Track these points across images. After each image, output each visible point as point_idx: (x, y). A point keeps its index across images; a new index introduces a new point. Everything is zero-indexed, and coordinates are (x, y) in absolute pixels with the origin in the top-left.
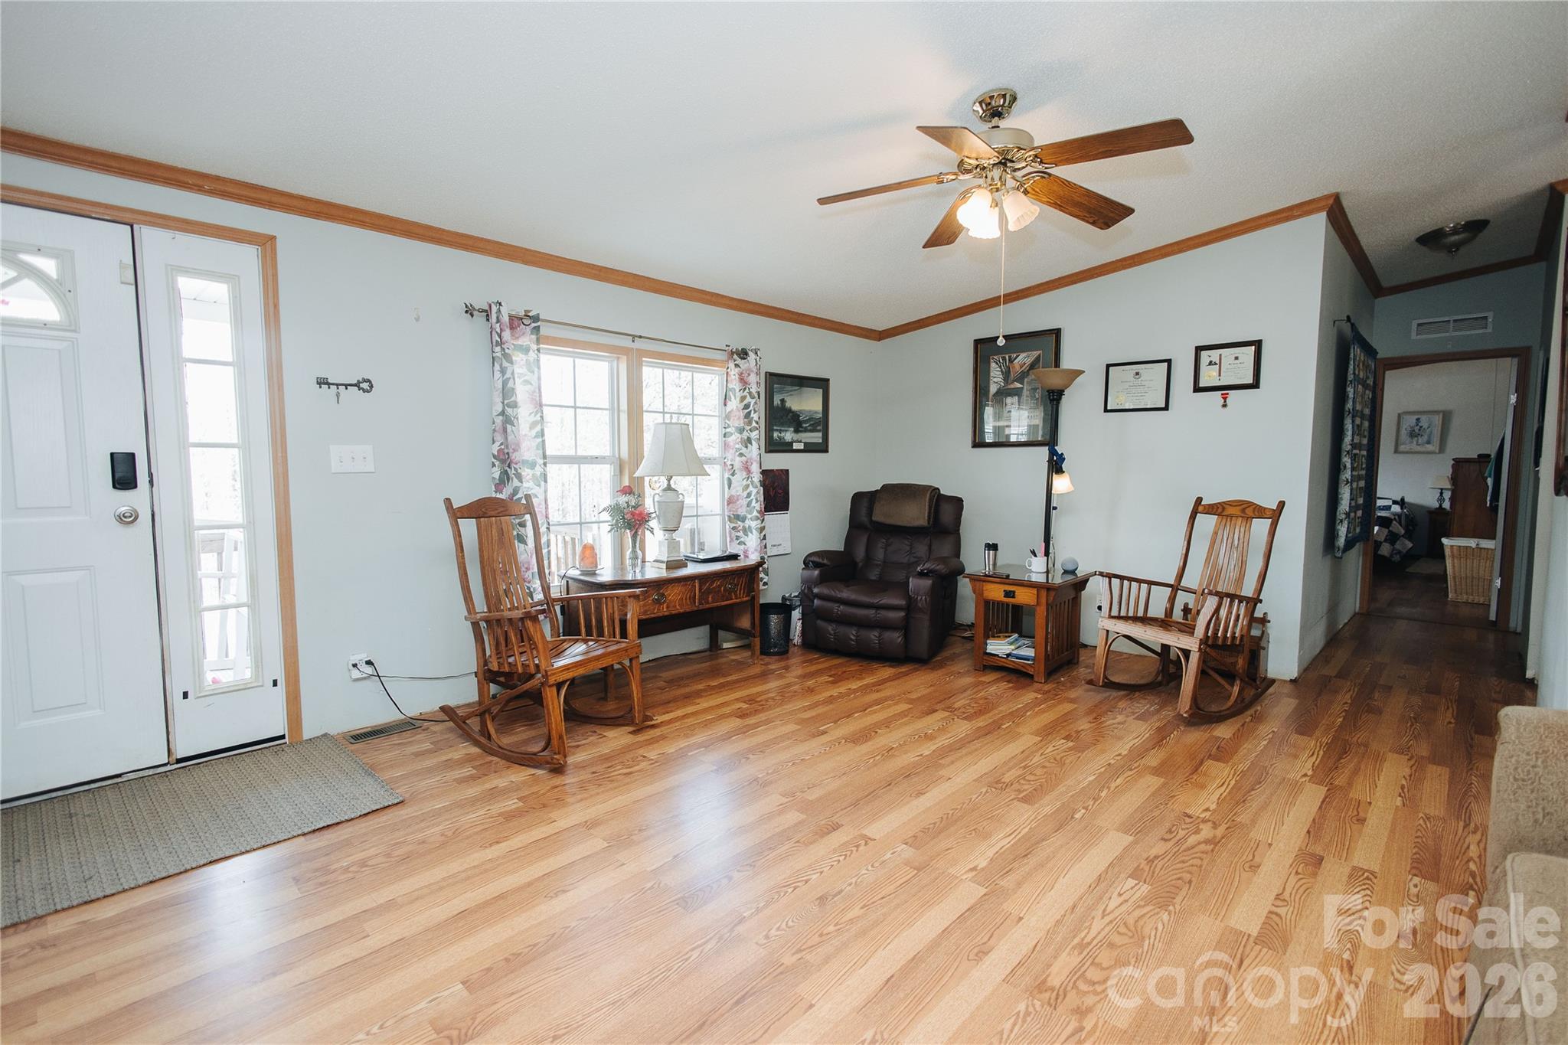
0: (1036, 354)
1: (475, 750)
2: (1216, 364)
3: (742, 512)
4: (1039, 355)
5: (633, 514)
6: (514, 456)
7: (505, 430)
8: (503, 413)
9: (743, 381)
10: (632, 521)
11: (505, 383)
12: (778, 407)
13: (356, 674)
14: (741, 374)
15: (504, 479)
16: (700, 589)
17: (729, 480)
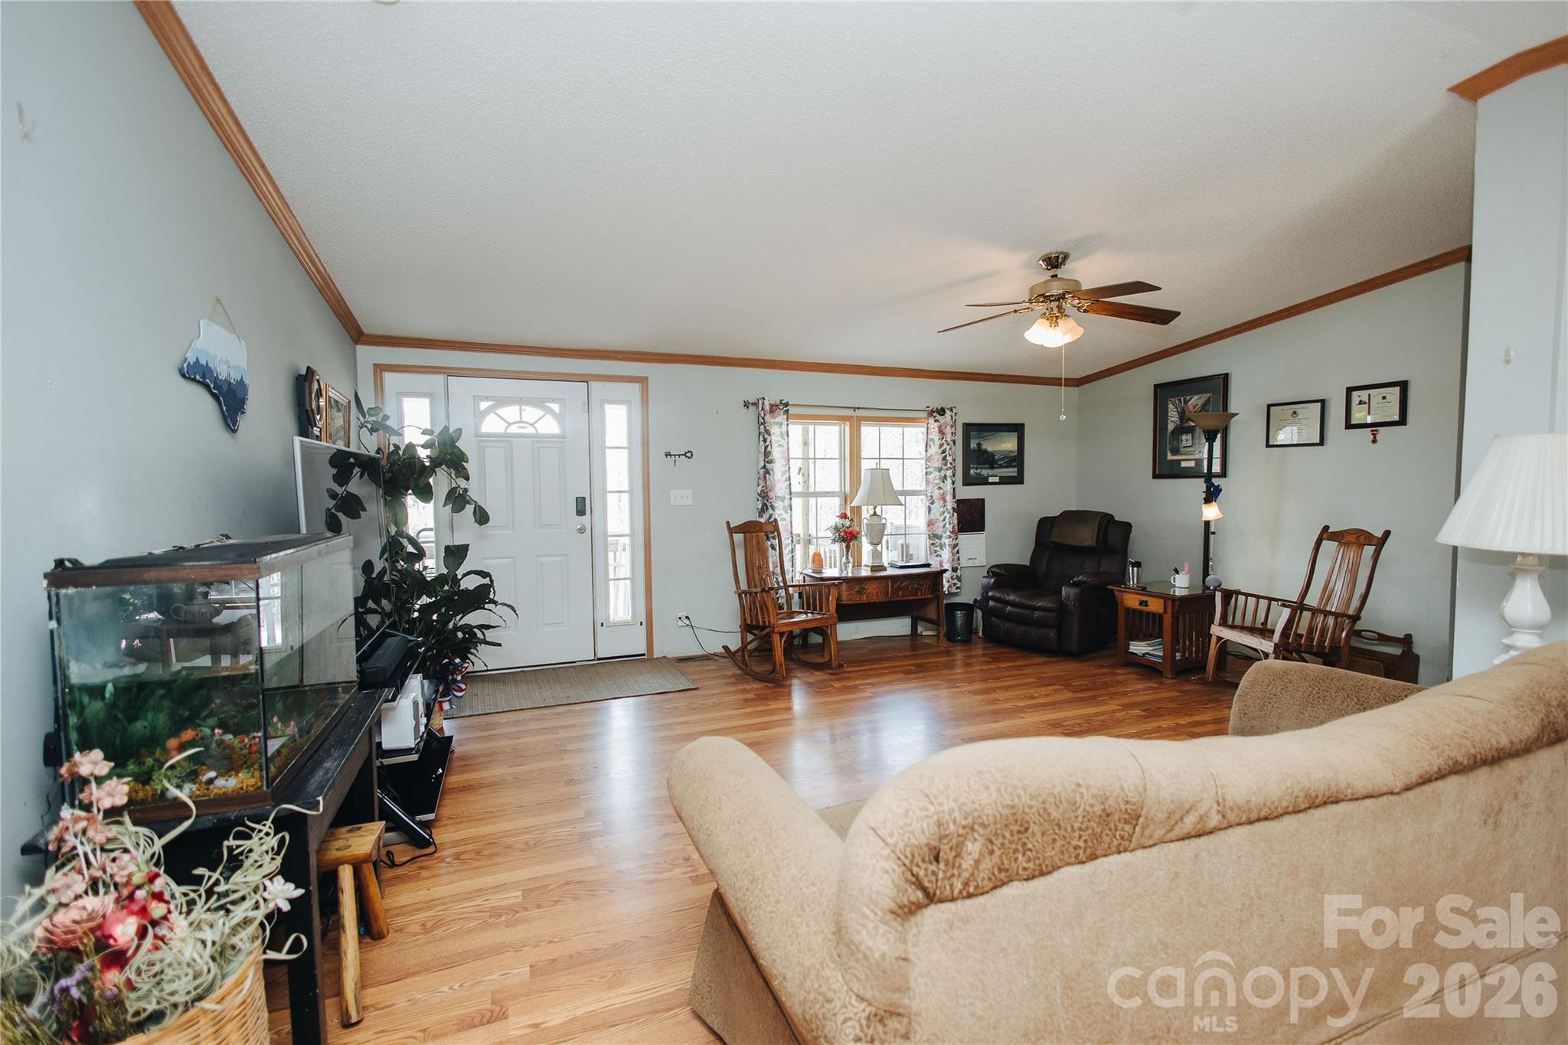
0: (1207, 395)
1: (740, 672)
2: (1365, 403)
3: (939, 532)
4: (1209, 398)
5: (845, 532)
6: (771, 494)
7: (765, 477)
8: (764, 467)
9: (941, 432)
10: (848, 537)
11: (766, 448)
12: (974, 450)
13: (680, 623)
14: (940, 427)
15: (764, 508)
16: (892, 587)
17: (929, 508)
